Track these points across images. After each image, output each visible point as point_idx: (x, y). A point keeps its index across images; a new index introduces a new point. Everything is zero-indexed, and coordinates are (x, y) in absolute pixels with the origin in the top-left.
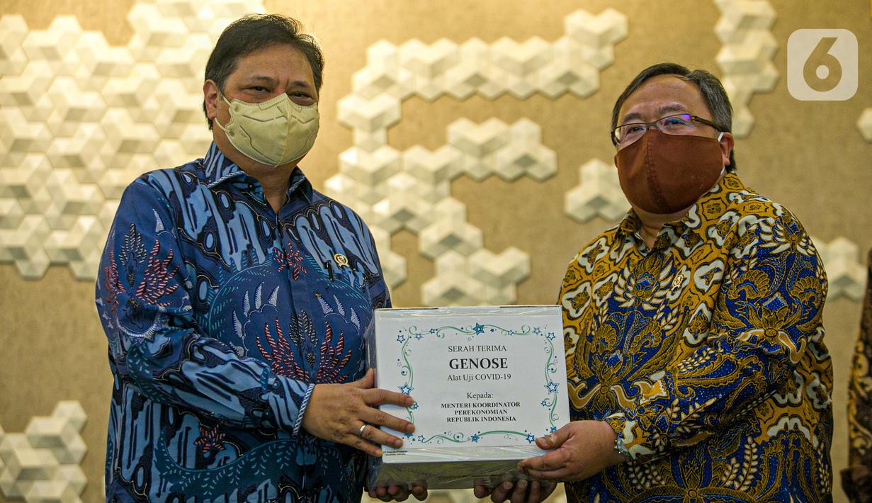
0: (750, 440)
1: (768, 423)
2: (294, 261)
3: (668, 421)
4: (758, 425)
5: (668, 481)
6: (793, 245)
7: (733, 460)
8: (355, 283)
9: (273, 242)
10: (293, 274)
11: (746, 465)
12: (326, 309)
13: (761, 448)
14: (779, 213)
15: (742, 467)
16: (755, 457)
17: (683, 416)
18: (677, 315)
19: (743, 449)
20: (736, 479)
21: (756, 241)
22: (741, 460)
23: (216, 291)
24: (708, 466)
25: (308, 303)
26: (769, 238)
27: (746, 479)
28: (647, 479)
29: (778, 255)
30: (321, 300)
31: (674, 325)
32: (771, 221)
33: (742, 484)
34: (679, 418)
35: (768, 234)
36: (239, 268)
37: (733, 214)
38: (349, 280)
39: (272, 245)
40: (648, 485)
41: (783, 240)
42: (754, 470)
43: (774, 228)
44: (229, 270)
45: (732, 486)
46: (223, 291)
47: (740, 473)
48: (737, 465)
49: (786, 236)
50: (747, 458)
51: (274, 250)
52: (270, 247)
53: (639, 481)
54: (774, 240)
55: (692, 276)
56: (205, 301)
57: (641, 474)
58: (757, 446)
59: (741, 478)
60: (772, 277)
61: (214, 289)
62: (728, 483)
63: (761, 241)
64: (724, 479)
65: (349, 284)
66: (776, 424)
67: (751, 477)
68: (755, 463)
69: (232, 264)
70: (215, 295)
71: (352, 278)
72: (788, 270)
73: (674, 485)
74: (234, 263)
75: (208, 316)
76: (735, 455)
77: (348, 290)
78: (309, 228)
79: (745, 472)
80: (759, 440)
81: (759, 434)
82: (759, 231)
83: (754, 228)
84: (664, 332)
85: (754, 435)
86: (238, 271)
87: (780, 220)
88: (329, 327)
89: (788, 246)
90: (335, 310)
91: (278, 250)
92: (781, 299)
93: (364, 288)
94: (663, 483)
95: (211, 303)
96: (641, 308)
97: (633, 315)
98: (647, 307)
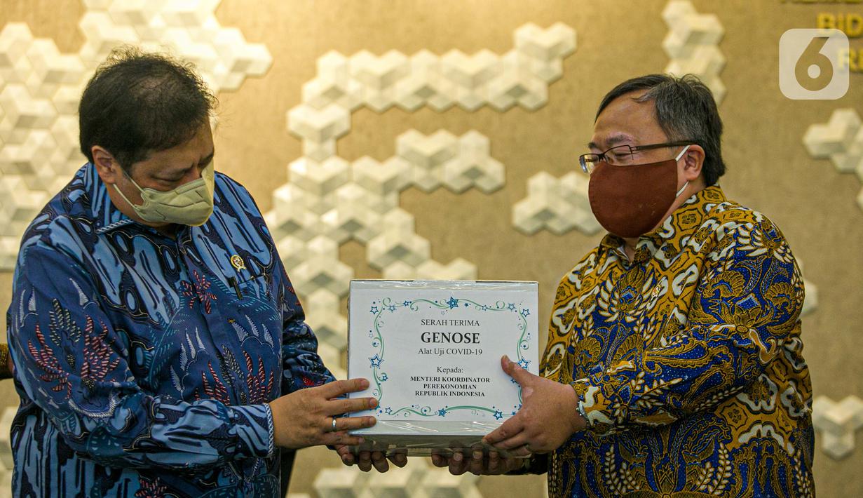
0: (721, 445)
1: (741, 430)
2: (203, 292)
3: (631, 392)
4: (729, 432)
5: (643, 486)
6: (770, 250)
7: (708, 465)
8: (260, 292)
9: (179, 275)
10: (206, 307)
11: (720, 469)
12: (242, 335)
13: (732, 454)
14: (759, 219)
15: (716, 471)
16: (728, 462)
17: (647, 389)
18: (655, 323)
19: (716, 455)
20: (711, 483)
21: (734, 244)
22: (715, 465)
23: (153, 352)
24: (682, 470)
25: (224, 334)
26: (747, 241)
27: (720, 484)
28: (623, 485)
29: (755, 258)
30: (235, 326)
31: (652, 333)
32: (750, 226)
33: (716, 489)
34: (642, 390)
35: (745, 237)
36: (167, 321)
37: (713, 222)
38: (255, 292)
39: (179, 278)
40: (624, 490)
41: (761, 244)
42: (728, 475)
43: (752, 233)
44: (158, 328)
45: (706, 491)
46: (159, 352)
47: (714, 477)
48: (712, 470)
49: (764, 241)
50: (722, 462)
51: (181, 283)
52: (177, 280)
53: (616, 486)
54: (751, 244)
55: (670, 285)
56: (143, 365)
57: (617, 480)
58: (728, 453)
59: (716, 483)
60: (747, 278)
61: (150, 351)
62: (703, 487)
63: (739, 244)
64: (698, 483)
65: (256, 296)
66: (748, 431)
67: (725, 482)
68: (729, 468)
69: (160, 319)
70: (152, 357)
71: (256, 286)
72: (764, 273)
73: (648, 489)
74: (161, 317)
75: (149, 379)
76: (708, 459)
77: (257, 304)
78: (203, 236)
79: (719, 476)
80: (730, 447)
81: (730, 441)
82: (737, 235)
83: (732, 232)
84: (645, 342)
85: (726, 442)
86: (167, 325)
87: (758, 226)
88: (248, 356)
89: (765, 250)
90: (250, 333)
91: (185, 282)
92: (755, 300)
93: (268, 295)
94: (638, 488)
95: (150, 367)
96: (624, 321)
97: (616, 328)
98: (629, 319)
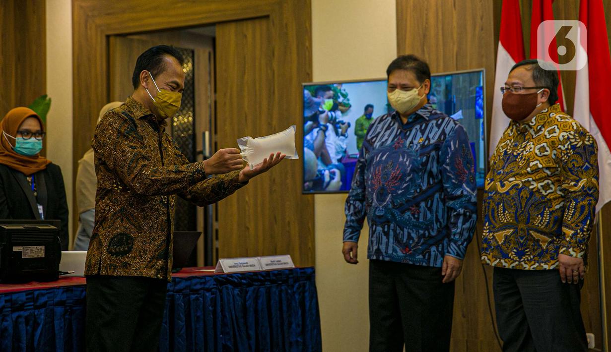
0: (547, 209)
1: (556, 203)
4: (551, 204)
5: (513, 220)
6: (583, 142)
7: (539, 216)
11: (544, 218)
13: (551, 213)
15: (542, 219)
16: (548, 216)
18: (524, 160)
19: (543, 212)
20: (540, 223)
22: (542, 216)
24: (529, 217)
28: (505, 219)
31: (523, 163)
32: (572, 133)
33: (542, 225)
35: (572, 139)
37: (556, 127)
40: (505, 221)
41: (579, 140)
42: (547, 221)
43: (574, 136)
45: (538, 226)
47: (541, 221)
48: (541, 218)
49: (580, 138)
50: (545, 216)
53: (502, 219)
54: (576, 141)
55: (534, 148)
57: (503, 217)
58: (550, 212)
59: (542, 223)
62: (536, 224)
64: (535, 223)
66: (560, 204)
67: (546, 223)
68: (548, 218)
73: (515, 222)
76: (540, 214)
79: (544, 221)
80: (551, 210)
81: (552, 207)
82: (568, 138)
83: (566, 137)
84: (519, 166)
85: (549, 208)
87: (576, 131)
89: (581, 143)
94: (511, 221)
96: (513, 154)
97: (510, 156)
98: (515, 154)
